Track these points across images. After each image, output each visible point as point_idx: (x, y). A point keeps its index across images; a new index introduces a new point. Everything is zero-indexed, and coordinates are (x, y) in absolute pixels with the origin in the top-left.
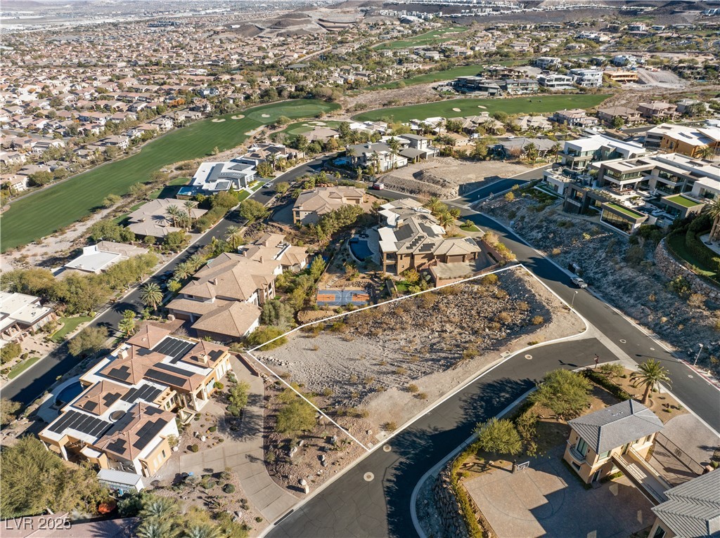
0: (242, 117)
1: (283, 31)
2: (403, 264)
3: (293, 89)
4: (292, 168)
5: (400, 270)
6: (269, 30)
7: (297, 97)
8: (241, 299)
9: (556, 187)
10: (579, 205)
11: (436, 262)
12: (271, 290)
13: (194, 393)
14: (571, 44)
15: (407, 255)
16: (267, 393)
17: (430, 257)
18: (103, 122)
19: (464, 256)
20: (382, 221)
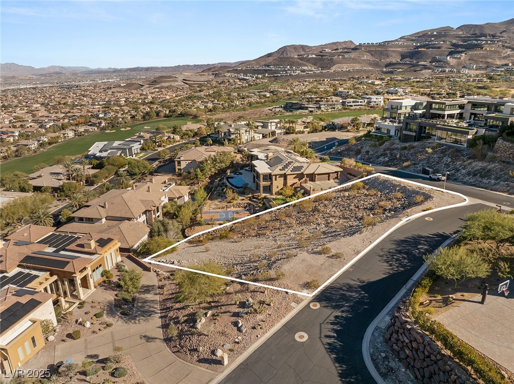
0: (128, 129)
1: (158, 86)
2: (278, 184)
3: (167, 112)
4: (171, 145)
5: (275, 190)
6: (148, 86)
7: (171, 116)
9: (389, 131)
10: (414, 134)
11: (306, 180)
12: (159, 213)
13: (78, 277)
14: (357, 86)
15: (281, 176)
16: (161, 284)
17: (300, 176)
18: (17, 134)
19: (329, 174)
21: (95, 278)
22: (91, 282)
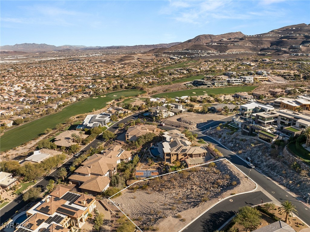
0: (105, 96)
1: (123, 62)
2: (174, 158)
3: (127, 85)
4: (126, 117)
5: (172, 161)
6: (117, 62)
7: (128, 88)
8: (102, 174)
9: (238, 125)
10: (248, 132)
11: (188, 157)
12: (115, 170)
13: (79, 219)
14: (240, 67)
15: (175, 154)
16: (112, 219)
17: (185, 155)
18: (47, 98)
19: (200, 154)
20: (164, 139)
21: (85, 217)
22: (84, 220)
